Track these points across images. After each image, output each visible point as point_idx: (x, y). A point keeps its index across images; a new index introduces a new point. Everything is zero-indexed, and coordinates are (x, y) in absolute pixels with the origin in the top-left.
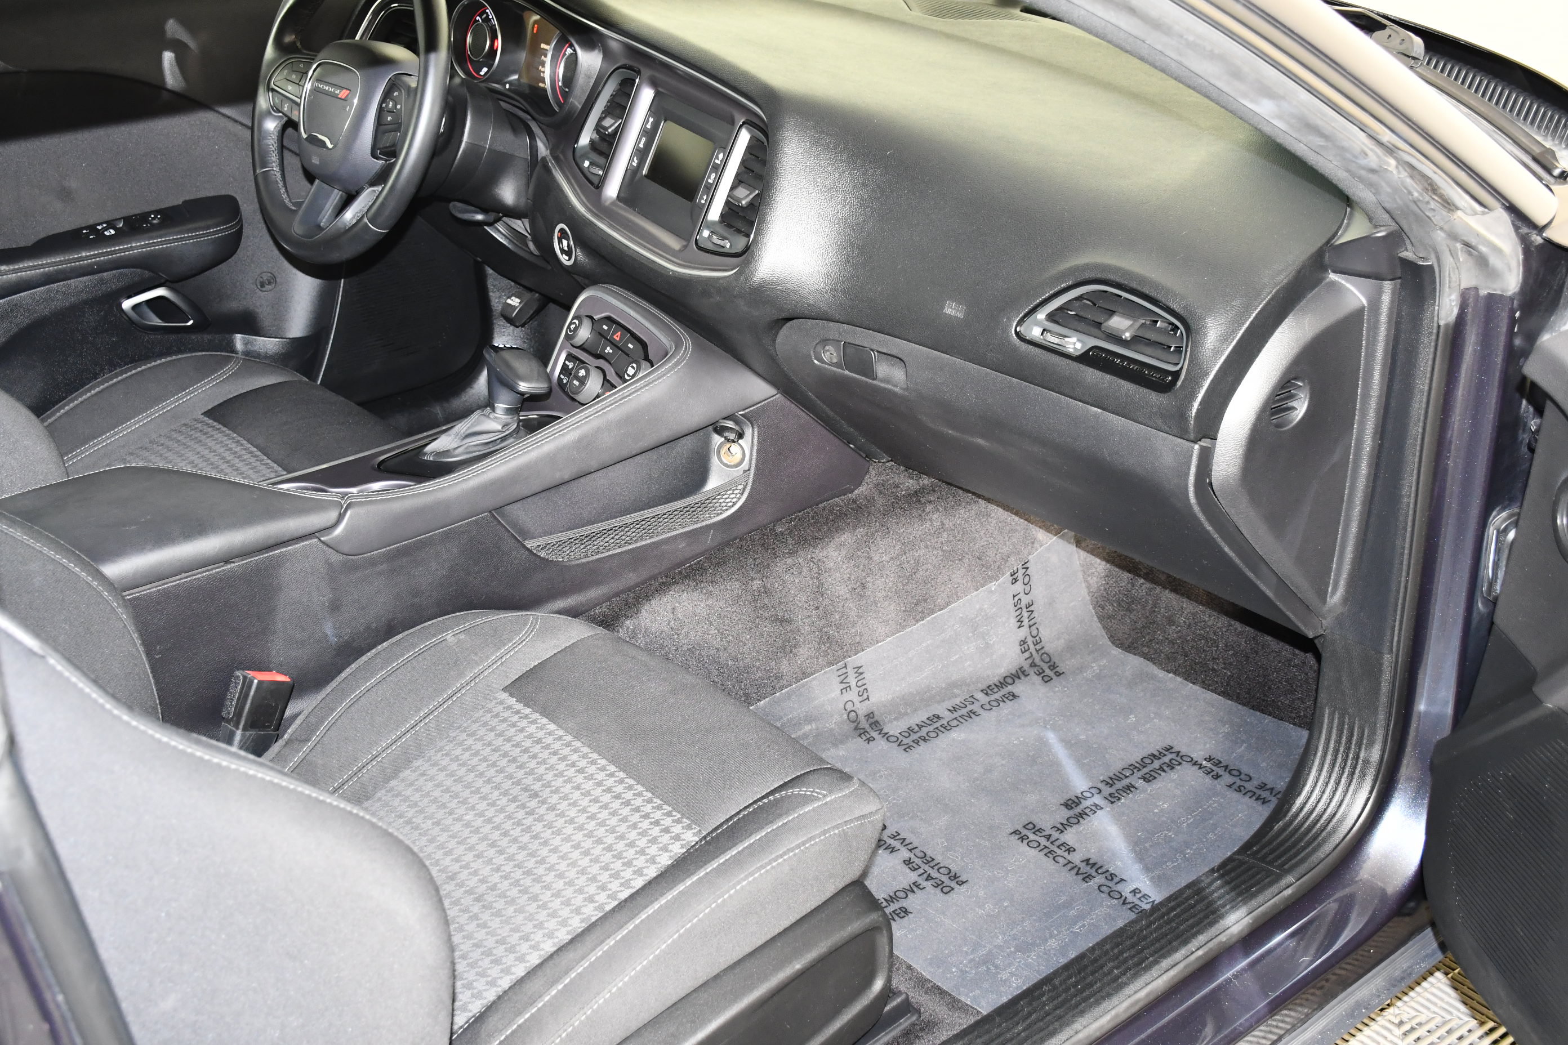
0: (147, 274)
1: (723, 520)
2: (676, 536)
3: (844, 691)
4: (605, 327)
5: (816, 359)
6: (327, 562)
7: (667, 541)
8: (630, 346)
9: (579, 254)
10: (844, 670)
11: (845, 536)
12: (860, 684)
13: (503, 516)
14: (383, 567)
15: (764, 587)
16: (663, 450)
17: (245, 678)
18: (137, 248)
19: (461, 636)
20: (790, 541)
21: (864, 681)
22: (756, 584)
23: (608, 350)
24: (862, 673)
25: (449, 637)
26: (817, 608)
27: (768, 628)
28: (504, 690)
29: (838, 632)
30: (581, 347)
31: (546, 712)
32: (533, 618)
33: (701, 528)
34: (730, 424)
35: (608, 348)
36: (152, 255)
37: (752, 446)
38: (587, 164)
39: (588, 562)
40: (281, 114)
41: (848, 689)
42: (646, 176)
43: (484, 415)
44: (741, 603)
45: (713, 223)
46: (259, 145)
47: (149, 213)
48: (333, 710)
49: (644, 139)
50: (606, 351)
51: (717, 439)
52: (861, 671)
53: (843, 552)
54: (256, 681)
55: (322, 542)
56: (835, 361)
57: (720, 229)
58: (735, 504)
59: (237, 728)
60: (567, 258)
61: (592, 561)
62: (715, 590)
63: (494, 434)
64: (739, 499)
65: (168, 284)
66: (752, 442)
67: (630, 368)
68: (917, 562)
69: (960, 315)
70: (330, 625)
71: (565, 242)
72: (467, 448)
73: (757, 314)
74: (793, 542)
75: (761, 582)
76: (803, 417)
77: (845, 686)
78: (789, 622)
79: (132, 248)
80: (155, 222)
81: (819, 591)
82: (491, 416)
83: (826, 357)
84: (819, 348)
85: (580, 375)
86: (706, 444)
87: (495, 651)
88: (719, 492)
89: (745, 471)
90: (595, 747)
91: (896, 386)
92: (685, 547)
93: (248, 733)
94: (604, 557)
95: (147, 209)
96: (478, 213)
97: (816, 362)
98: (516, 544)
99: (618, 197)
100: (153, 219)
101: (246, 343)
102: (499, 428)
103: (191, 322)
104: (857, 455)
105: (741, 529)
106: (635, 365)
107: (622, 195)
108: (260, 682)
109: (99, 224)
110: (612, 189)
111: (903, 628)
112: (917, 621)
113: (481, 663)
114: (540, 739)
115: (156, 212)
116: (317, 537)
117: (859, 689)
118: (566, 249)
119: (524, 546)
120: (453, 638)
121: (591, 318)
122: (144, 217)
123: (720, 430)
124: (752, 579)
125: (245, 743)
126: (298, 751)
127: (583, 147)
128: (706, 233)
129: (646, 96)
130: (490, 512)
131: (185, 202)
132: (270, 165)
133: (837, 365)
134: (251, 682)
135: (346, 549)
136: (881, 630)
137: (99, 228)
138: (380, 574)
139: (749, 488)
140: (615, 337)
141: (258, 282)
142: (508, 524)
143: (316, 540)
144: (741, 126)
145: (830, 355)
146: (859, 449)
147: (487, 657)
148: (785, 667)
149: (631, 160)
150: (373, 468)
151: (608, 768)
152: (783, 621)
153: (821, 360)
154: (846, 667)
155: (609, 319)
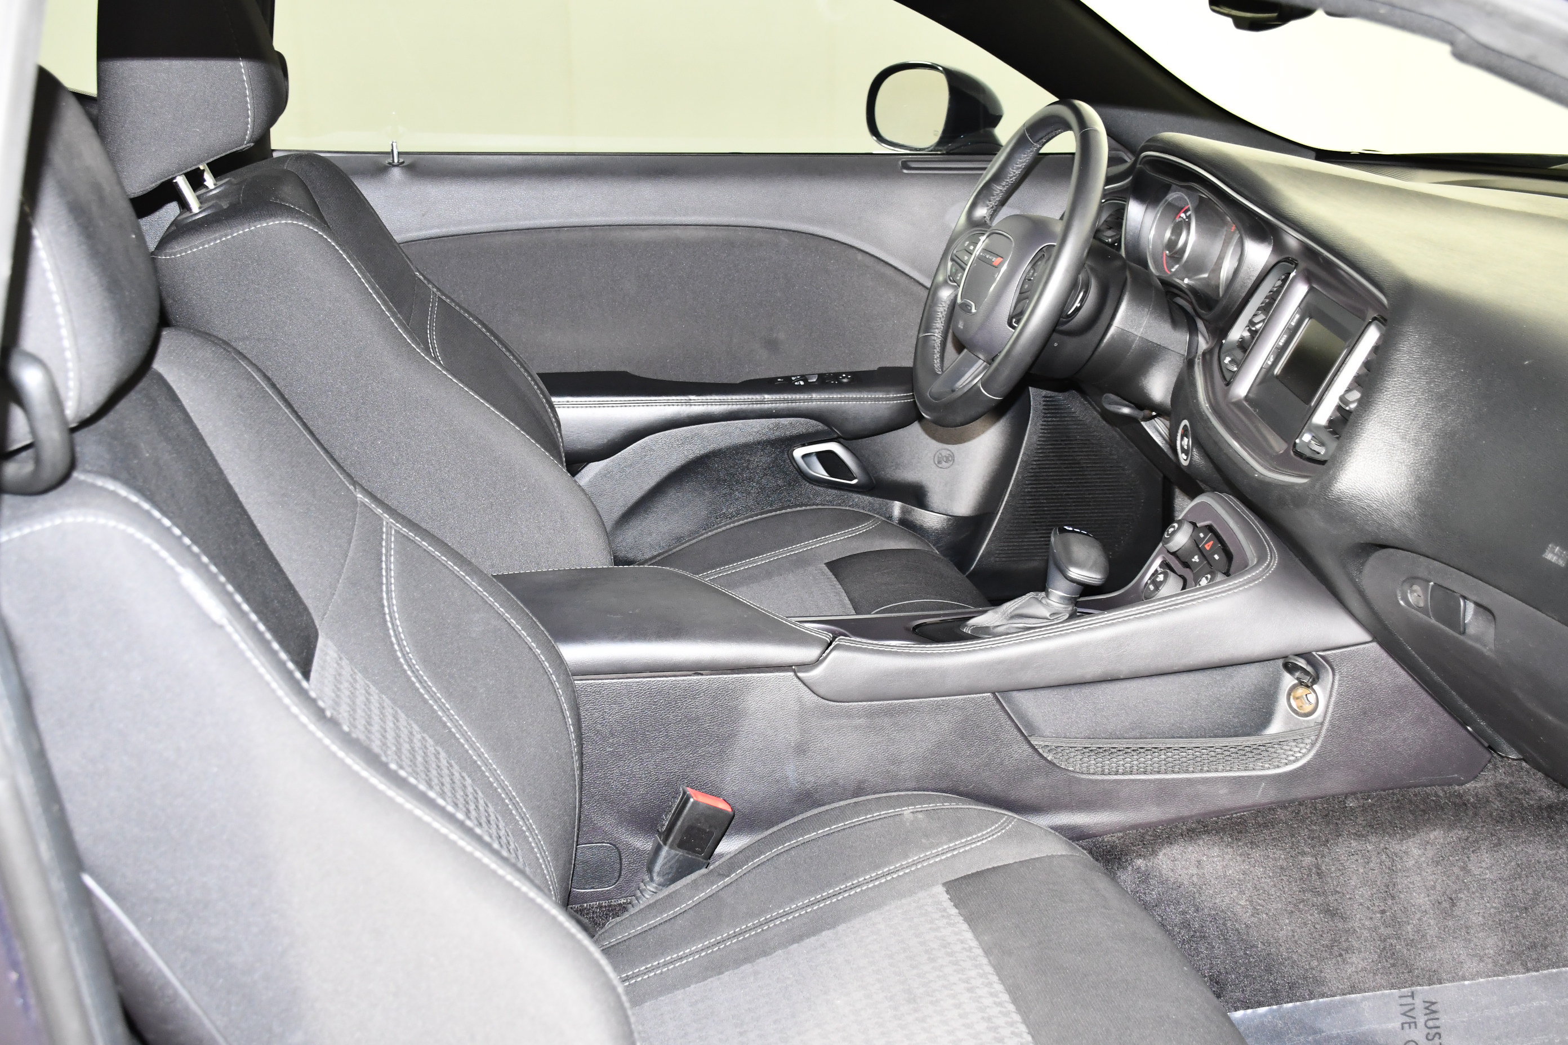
0: (820, 426)
1: (1279, 775)
2: (1217, 778)
3: (1406, 1026)
4: (1202, 535)
5: (1402, 599)
6: (800, 700)
7: (1205, 781)
8: (1216, 557)
9: (1196, 456)
10: (1410, 1000)
11: (1436, 833)
12: (1431, 1024)
13: (1008, 702)
14: (862, 721)
15: (1318, 867)
16: (1217, 674)
17: (684, 793)
18: (816, 400)
19: (920, 816)
20: (1360, 821)
21: (1437, 1023)
22: (1308, 860)
23: (1196, 559)
24: (1434, 1012)
25: (907, 811)
26: (1383, 912)
27: (1314, 916)
28: (944, 884)
29: (1408, 950)
30: (1174, 554)
31: (971, 920)
32: (1007, 819)
33: (1250, 777)
34: (1302, 663)
35: (1196, 557)
36: (832, 411)
37: (1331, 696)
38: (1227, 360)
39: (1103, 781)
40: (955, 284)
41: (1413, 1025)
42: (1277, 377)
43: (1037, 599)
44: (1284, 878)
45: (1318, 427)
46: (929, 311)
47: (841, 374)
48: (762, 853)
49: (1285, 336)
50: (1193, 560)
51: (1288, 680)
52: (1433, 1008)
53: (1430, 853)
54: (692, 800)
55: (798, 678)
56: (1422, 604)
57: (1325, 436)
58: (1297, 760)
59: (665, 844)
60: (1185, 457)
61: (1108, 781)
62: (1256, 854)
63: (1041, 620)
64: (1304, 755)
65: (842, 440)
66: (1331, 692)
67: (1204, 579)
68: (1537, 893)
69: (1562, 563)
70: (792, 767)
71: (1186, 439)
72: (1009, 628)
73: (1335, 532)
74: (1364, 823)
75: (1314, 859)
76: (1403, 677)
77: (1408, 1020)
78: (1344, 919)
79: (811, 400)
80: (845, 380)
81: (1389, 892)
82: (1044, 601)
83: (1411, 598)
84: (1406, 586)
85: (1158, 580)
86: (1275, 683)
87: (950, 841)
88: (1280, 741)
89: (1317, 724)
90: (999, 970)
91: (1485, 646)
92: (1226, 794)
93: (673, 852)
94: (1125, 780)
95: (842, 369)
96: (1126, 406)
97: (1402, 602)
98: (1020, 738)
99: (1246, 396)
100: (844, 378)
101: (904, 511)
102: (1047, 614)
103: (855, 482)
104: (1475, 743)
105: (1301, 792)
106: (1209, 576)
107: (1250, 395)
108: (696, 803)
109: (794, 376)
110: (1242, 389)
111: (1505, 972)
112: (1528, 970)
113: (927, 849)
114: (949, 944)
115: (847, 373)
116: (794, 671)
117: (1428, 1031)
118: (1186, 447)
119: (1029, 742)
120: (911, 815)
121: (1194, 524)
122: (836, 376)
123: (1290, 668)
124: (1303, 853)
125: (669, 861)
126: (713, 884)
127: (1232, 343)
128: (1307, 437)
129: (1300, 290)
130: (994, 693)
131: (880, 369)
132: (932, 331)
133: (1423, 610)
134: (688, 799)
135: (822, 691)
136: (1471, 966)
137: (793, 378)
138: (856, 728)
139: (1318, 745)
140: (1206, 546)
141: (936, 458)
142: (1013, 712)
143: (792, 674)
144: (1370, 323)
145: (1415, 596)
146: (1478, 735)
147: (938, 845)
148: (1329, 972)
149: (1267, 358)
150: (907, 629)
151: (1000, 995)
152: (1331, 913)
153: (1407, 602)
154: (1412, 996)
155: (1210, 529)
